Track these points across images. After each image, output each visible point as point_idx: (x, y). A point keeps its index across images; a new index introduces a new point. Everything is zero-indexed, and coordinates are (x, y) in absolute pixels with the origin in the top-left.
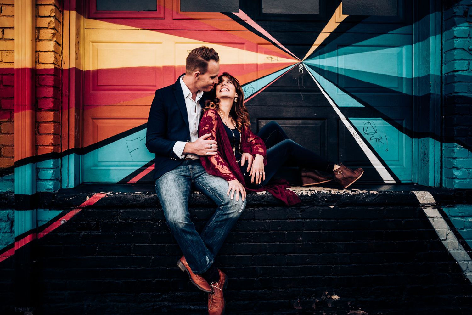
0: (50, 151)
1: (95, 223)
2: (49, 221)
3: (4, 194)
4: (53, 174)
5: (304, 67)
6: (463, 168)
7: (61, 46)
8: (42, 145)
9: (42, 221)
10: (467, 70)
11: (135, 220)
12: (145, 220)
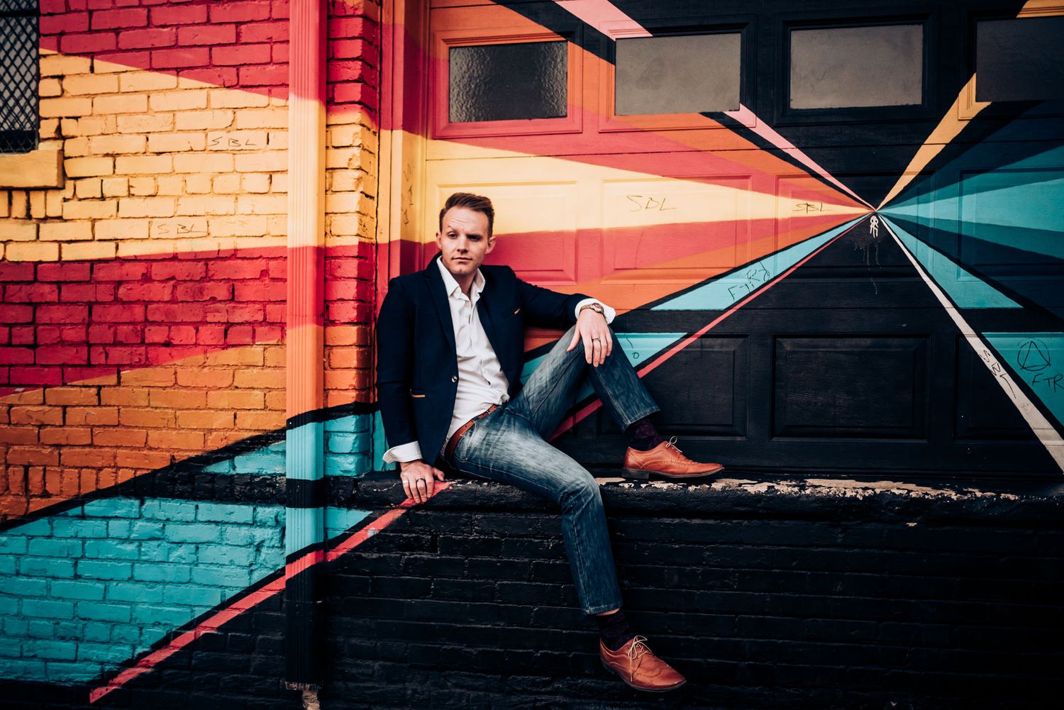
0: (350, 401)
1: (430, 537)
2: (347, 531)
3: (269, 477)
4: (354, 443)
5: (880, 223)
7: (376, 198)
8: (336, 389)
9: (334, 529)
11: (503, 536)
12: (522, 536)
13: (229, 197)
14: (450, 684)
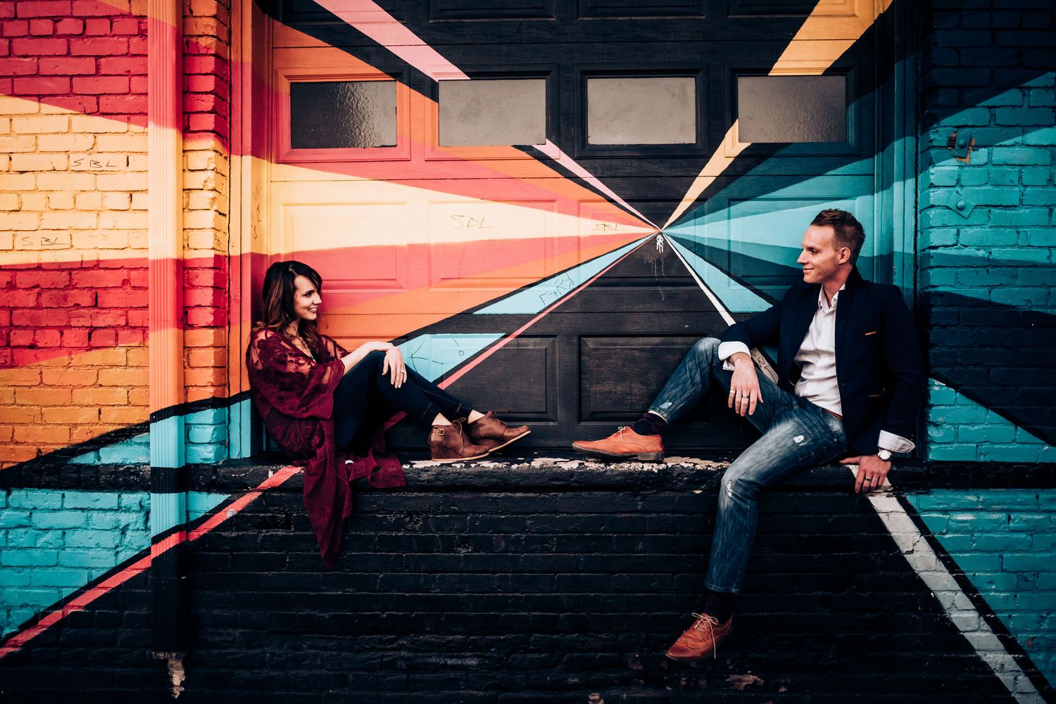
0: (209, 396)
1: (284, 516)
2: (207, 513)
3: (133, 467)
4: (213, 434)
5: (665, 241)
6: (945, 423)
7: (227, 216)
8: (195, 386)
9: (196, 512)
10: (954, 245)
12: (368, 512)
13: (91, 213)
14: (305, 646)
